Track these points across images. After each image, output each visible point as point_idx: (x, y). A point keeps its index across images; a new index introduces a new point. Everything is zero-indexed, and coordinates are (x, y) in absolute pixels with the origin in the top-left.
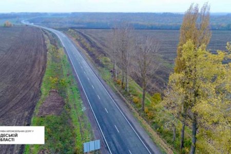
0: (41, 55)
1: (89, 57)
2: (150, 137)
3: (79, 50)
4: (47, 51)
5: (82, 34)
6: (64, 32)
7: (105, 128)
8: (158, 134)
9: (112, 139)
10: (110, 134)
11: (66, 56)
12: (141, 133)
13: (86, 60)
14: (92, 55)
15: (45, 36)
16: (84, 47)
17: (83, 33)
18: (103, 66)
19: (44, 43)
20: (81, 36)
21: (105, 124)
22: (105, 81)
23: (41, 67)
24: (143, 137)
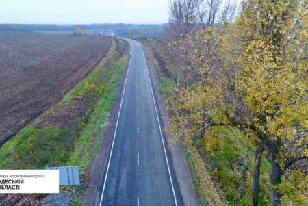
0: (95, 61)
1: (158, 66)
2: (194, 183)
3: (146, 58)
4: (105, 57)
7: (119, 154)
8: (213, 179)
9: (119, 173)
10: (121, 165)
11: (126, 63)
12: (180, 172)
13: (149, 69)
14: (162, 64)
15: (114, 43)
18: (169, 76)
19: (107, 49)
21: (122, 150)
22: (162, 93)
24: (180, 180)
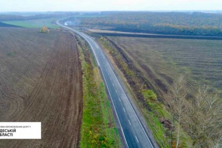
0: (77, 82)
1: (129, 85)
3: (115, 73)
4: (82, 74)
5: (115, 45)
6: (96, 40)
11: (104, 84)
14: (132, 83)
15: (79, 47)
16: (120, 67)
17: (116, 43)
18: (149, 108)
19: (79, 59)
20: (115, 49)
23: (78, 105)
